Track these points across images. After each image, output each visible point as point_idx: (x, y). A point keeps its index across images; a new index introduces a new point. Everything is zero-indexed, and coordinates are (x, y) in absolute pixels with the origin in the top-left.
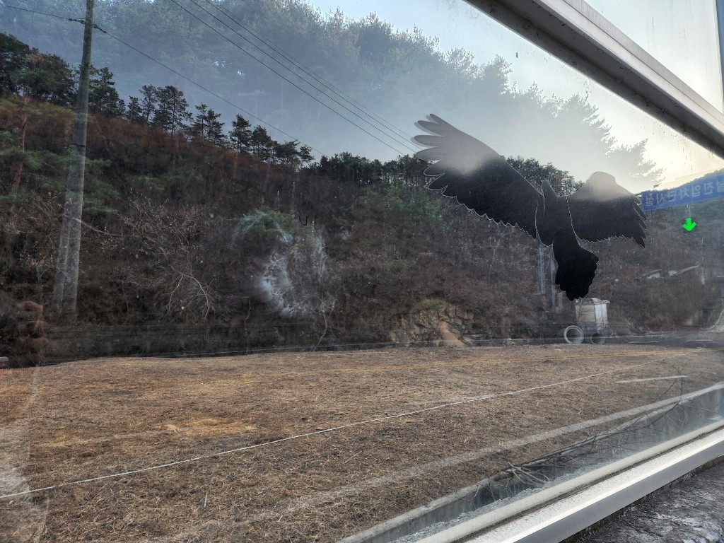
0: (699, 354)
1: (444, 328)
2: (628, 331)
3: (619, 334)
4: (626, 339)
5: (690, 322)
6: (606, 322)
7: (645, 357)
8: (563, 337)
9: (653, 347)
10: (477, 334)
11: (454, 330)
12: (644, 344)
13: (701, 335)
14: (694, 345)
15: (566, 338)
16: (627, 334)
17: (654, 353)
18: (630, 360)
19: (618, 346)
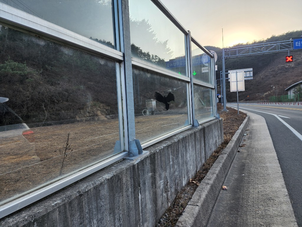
0: (183, 116)
1: (99, 113)
2: (162, 110)
3: (160, 111)
4: (162, 112)
5: (180, 106)
6: (155, 107)
7: (167, 118)
8: (142, 113)
9: (170, 115)
10: (112, 114)
11: (103, 113)
12: (167, 114)
13: (183, 110)
14: (181, 114)
15: (143, 114)
16: (162, 111)
17: (170, 117)
18: (163, 119)
19: (159, 115)
